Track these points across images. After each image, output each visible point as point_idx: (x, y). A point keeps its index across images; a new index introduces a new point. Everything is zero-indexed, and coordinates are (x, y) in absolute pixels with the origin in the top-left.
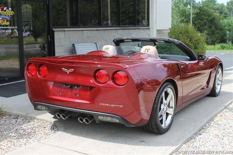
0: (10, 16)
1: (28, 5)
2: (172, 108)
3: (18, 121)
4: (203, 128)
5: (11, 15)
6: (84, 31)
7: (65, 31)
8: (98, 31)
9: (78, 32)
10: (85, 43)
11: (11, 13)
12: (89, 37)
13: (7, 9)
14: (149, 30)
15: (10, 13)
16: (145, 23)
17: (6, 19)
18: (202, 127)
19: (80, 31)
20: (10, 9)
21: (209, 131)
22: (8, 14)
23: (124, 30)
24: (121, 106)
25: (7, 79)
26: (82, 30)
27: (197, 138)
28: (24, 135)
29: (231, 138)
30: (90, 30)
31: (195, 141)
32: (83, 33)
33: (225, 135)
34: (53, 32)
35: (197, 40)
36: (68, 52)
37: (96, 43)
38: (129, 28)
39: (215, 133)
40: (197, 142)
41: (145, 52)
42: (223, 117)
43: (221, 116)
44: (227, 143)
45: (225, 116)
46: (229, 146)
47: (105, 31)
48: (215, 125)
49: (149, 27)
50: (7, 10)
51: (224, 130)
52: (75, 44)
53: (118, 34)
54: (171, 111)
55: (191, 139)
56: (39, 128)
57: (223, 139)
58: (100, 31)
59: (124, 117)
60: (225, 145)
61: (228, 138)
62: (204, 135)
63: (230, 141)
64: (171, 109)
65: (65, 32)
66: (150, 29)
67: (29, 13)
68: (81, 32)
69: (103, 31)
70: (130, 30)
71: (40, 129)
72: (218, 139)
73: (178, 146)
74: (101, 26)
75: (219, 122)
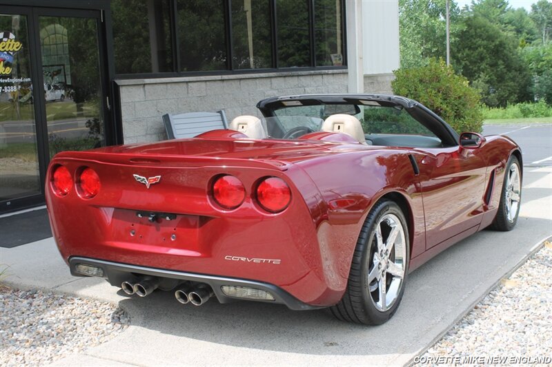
0: (12, 53)
1: (58, 26)
2: (400, 261)
3: (34, 304)
4: (476, 308)
5: (14, 51)
6: (189, 84)
7: (144, 85)
8: (225, 83)
9: (177, 86)
10: (193, 111)
11: (15, 46)
12: (204, 96)
13: (4, 37)
14: (346, 76)
15: (11, 46)
16: (336, 58)
17: (4, 61)
18: (474, 306)
19: (181, 85)
20: (12, 36)
21: (491, 314)
22: (6, 49)
23: (287, 78)
24: (277, 262)
25: (9, 203)
26: (187, 82)
27: (463, 332)
28: (49, 336)
29: (543, 329)
30: (206, 81)
31: (457, 339)
32: (188, 87)
33: (530, 322)
34: (117, 88)
35: (460, 97)
36: (155, 134)
37: (220, 112)
38: (300, 73)
39: (504, 318)
40: (462, 341)
41: (333, 130)
42: (525, 279)
43: (520, 276)
44: (534, 341)
45: (530, 278)
46: (538, 348)
47: (242, 81)
48: (506, 299)
49: (347, 68)
50: (5, 39)
51: (528, 310)
52: (170, 115)
53: (271, 88)
54: (398, 269)
55: (448, 334)
56: (85, 319)
57: (524, 332)
58: (231, 82)
59: (284, 288)
60: (529, 348)
61: (537, 330)
62: (480, 324)
63: (541, 336)
64: (400, 265)
65: (146, 87)
66: (347, 73)
67: (63, 44)
68: (185, 85)
69: (237, 83)
70: (301, 78)
71: (88, 322)
72: (513, 333)
73: (417, 352)
74: (231, 69)
75: (514, 291)
